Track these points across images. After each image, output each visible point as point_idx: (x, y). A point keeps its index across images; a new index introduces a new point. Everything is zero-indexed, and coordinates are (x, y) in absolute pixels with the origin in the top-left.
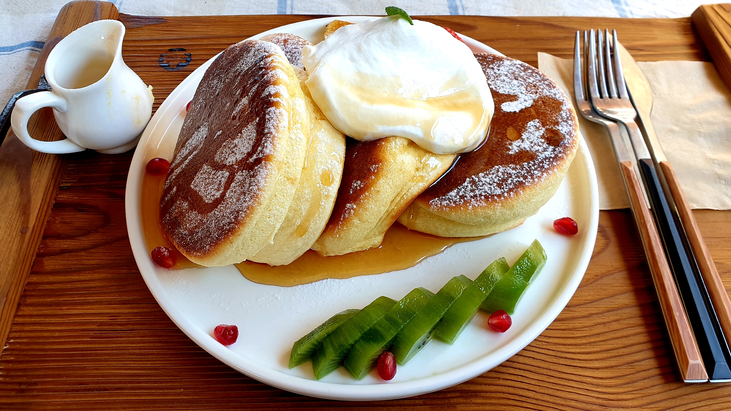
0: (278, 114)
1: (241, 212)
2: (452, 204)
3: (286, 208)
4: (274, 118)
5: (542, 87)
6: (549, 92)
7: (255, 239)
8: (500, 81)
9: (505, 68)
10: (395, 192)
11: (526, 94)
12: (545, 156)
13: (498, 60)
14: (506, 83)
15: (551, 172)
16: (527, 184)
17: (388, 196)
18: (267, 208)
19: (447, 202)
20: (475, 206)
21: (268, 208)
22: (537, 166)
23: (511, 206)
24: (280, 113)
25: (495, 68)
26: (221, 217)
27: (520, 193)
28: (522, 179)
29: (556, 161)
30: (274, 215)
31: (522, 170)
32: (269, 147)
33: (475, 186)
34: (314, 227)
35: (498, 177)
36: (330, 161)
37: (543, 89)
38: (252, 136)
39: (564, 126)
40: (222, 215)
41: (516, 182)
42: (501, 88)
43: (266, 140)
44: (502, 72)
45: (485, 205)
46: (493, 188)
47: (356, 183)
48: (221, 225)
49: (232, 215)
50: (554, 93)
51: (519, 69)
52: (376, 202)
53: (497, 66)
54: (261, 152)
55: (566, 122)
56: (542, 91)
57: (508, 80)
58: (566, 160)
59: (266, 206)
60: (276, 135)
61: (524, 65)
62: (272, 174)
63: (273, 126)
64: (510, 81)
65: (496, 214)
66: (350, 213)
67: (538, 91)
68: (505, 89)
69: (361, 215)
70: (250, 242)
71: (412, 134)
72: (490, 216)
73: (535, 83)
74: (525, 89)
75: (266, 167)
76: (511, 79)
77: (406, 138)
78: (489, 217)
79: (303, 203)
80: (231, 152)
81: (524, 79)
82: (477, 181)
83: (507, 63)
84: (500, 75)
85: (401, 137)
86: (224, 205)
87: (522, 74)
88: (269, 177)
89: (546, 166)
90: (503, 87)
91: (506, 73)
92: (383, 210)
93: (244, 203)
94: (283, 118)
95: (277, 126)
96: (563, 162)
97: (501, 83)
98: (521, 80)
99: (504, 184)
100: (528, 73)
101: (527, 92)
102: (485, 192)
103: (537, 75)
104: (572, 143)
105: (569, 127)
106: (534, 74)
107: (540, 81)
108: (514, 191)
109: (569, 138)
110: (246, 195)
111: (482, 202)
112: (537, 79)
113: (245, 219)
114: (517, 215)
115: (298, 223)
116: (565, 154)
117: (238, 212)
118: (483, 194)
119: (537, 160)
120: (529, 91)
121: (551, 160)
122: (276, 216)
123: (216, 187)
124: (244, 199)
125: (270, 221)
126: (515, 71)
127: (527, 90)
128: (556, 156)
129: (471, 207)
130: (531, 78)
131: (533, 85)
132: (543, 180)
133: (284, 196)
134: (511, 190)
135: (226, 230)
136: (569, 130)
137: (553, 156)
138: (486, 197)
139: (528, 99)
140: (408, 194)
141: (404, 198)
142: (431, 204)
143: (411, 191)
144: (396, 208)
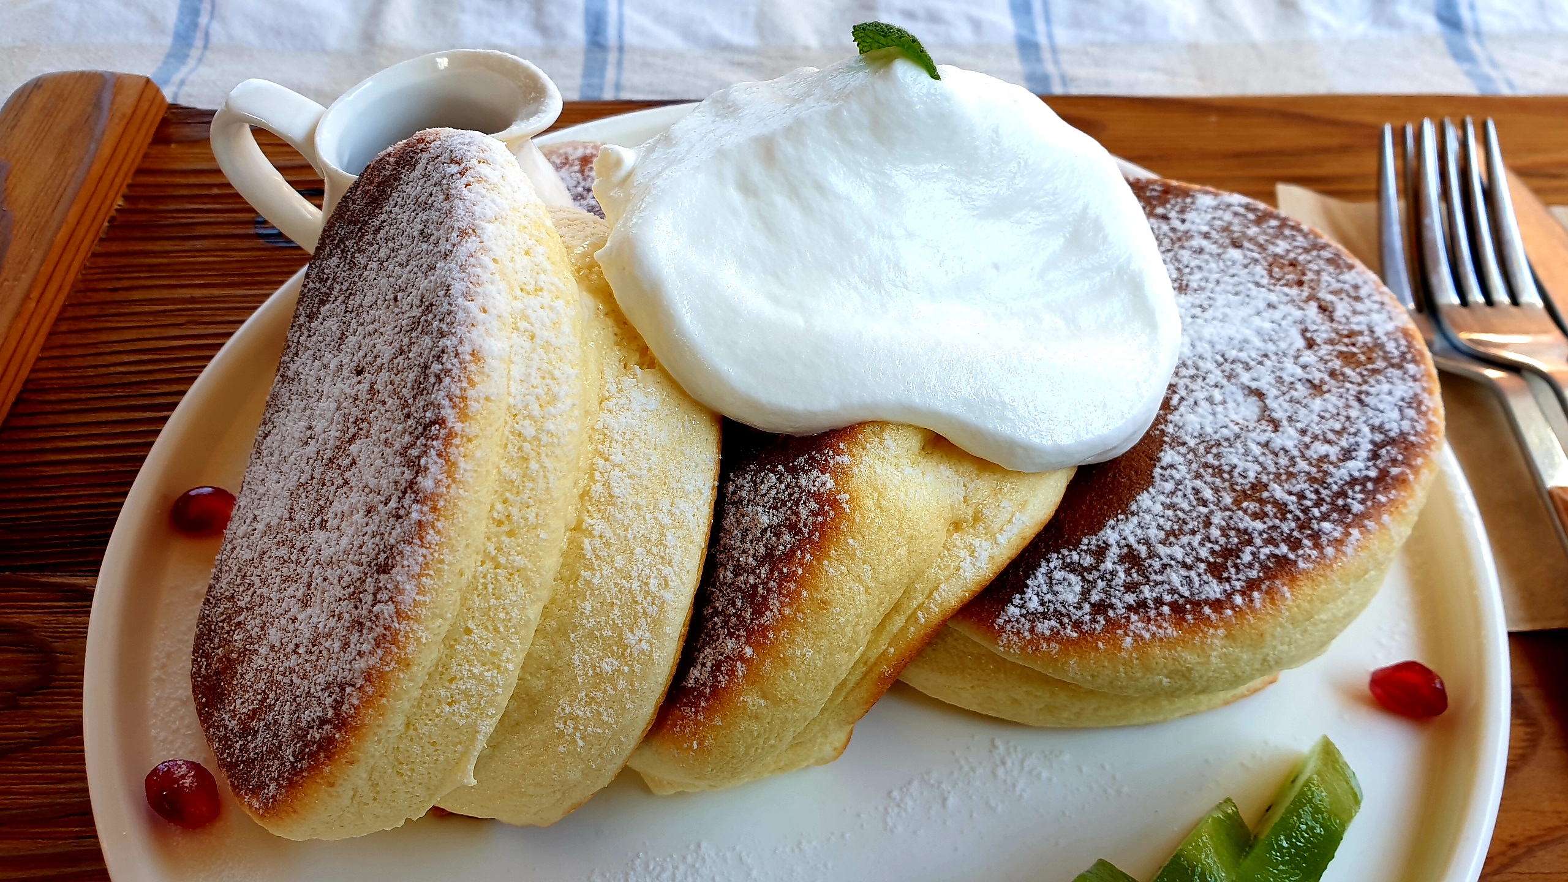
0: (468, 358)
1: (348, 690)
2: (1068, 631)
3: (506, 669)
4: (455, 371)
5: (1315, 267)
6: (1339, 281)
7: (412, 770)
8: (1190, 252)
9: (1199, 214)
10: (881, 603)
11: (1271, 287)
12: (1351, 475)
13: (1177, 196)
14: (1207, 257)
15: (1372, 524)
16: (1301, 564)
17: (859, 616)
18: (442, 674)
19: (1053, 623)
20: (1141, 637)
21: (441, 671)
22: (1329, 507)
23: (1255, 637)
24: (473, 354)
25: (1173, 215)
26: (304, 695)
27: (1283, 596)
28: (1284, 549)
29: (1385, 489)
30: (467, 694)
31: (1284, 519)
32: (433, 469)
33: (1137, 572)
34: (616, 723)
35: (1210, 542)
36: (665, 504)
37: (1318, 273)
38: (393, 431)
39: (1395, 380)
40: (307, 689)
41: (1268, 557)
42: (1196, 270)
43: (425, 445)
44: (1194, 227)
45: (1175, 633)
46: (1196, 579)
47: (754, 573)
48: (304, 724)
49: (329, 696)
50: (1353, 283)
51: (1241, 218)
52: (817, 636)
53: (1177, 208)
54: (412, 488)
55: (1400, 367)
56: (1315, 277)
57: (1214, 249)
58: (1417, 487)
59: (437, 666)
60: (458, 427)
61: (1253, 207)
62: (442, 562)
63: (451, 400)
64: (1220, 251)
65: (1208, 662)
66: (733, 671)
67: (1305, 278)
68: (1207, 275)
69: (768, 679)
70: (398, 779)
71: (937, 415)
72: (1189, 670)
73: (1292, 255)
74: (1265, 273)
75: (421, 539)
76: (1222, 246)
77: (915, 427)
78: (1186, 674)
79: (577, 644)
80: (341, 482)
81: (1261, 246)
82: (1144, 554)
83: (1205, 201)
84: (1187, 235)
85: (899, 425)
86: (314, 658)
87: (1253, 231)
88: (431, 573)
89: (1357, 508)
90: (1200, 268)
91: (1205, 229)
92: (845, 662)
93: (357, 658)
94: (486, 369)
95: (463, 399)
96: (1405, 491)
97: (1194, 256)
98: (1251, 246)
99: (1229, 564)
100: (1270, 227)
101: (1273, 281)
102: (1173, 591)
103: (1294, 233)
104: (1428, 432)
105: (1411, 384)
106: (1287, 232)
107: (1307, 251)
108: (1264, 587)
109: (1416, 417)
110: (365, 631)
111: (1165, 625)
112: (1295, 244)
113: (363, 710)
114: (1272, 663)
115: (564, 710)
116: (1410, 466)
117: (342, 687)
118: (1167, 598)
119: (1325, 488)
120: (1279, 280)
121: (1370, 486)
122: (473, 696)
123: (299, 594)
124: (358, 645)
125: (453, 713)
126: (1230, 224)
127: (1271, 276)
128: (1384, 474)
129: (1129, 640)
130: (1279, 242)
131: (1286, 262)
132: (1349, 550)
133: (496, 630)
134: (1252, 585)
135: (314, 743)
136: (1411, 393)
137: (1373, 473)
138: (1176, 607)
139: (1280, 302)
140: (932, 605)
141: (917, 619)
142: (1002, 629)
143: (940, 596)
144: (892, 650)
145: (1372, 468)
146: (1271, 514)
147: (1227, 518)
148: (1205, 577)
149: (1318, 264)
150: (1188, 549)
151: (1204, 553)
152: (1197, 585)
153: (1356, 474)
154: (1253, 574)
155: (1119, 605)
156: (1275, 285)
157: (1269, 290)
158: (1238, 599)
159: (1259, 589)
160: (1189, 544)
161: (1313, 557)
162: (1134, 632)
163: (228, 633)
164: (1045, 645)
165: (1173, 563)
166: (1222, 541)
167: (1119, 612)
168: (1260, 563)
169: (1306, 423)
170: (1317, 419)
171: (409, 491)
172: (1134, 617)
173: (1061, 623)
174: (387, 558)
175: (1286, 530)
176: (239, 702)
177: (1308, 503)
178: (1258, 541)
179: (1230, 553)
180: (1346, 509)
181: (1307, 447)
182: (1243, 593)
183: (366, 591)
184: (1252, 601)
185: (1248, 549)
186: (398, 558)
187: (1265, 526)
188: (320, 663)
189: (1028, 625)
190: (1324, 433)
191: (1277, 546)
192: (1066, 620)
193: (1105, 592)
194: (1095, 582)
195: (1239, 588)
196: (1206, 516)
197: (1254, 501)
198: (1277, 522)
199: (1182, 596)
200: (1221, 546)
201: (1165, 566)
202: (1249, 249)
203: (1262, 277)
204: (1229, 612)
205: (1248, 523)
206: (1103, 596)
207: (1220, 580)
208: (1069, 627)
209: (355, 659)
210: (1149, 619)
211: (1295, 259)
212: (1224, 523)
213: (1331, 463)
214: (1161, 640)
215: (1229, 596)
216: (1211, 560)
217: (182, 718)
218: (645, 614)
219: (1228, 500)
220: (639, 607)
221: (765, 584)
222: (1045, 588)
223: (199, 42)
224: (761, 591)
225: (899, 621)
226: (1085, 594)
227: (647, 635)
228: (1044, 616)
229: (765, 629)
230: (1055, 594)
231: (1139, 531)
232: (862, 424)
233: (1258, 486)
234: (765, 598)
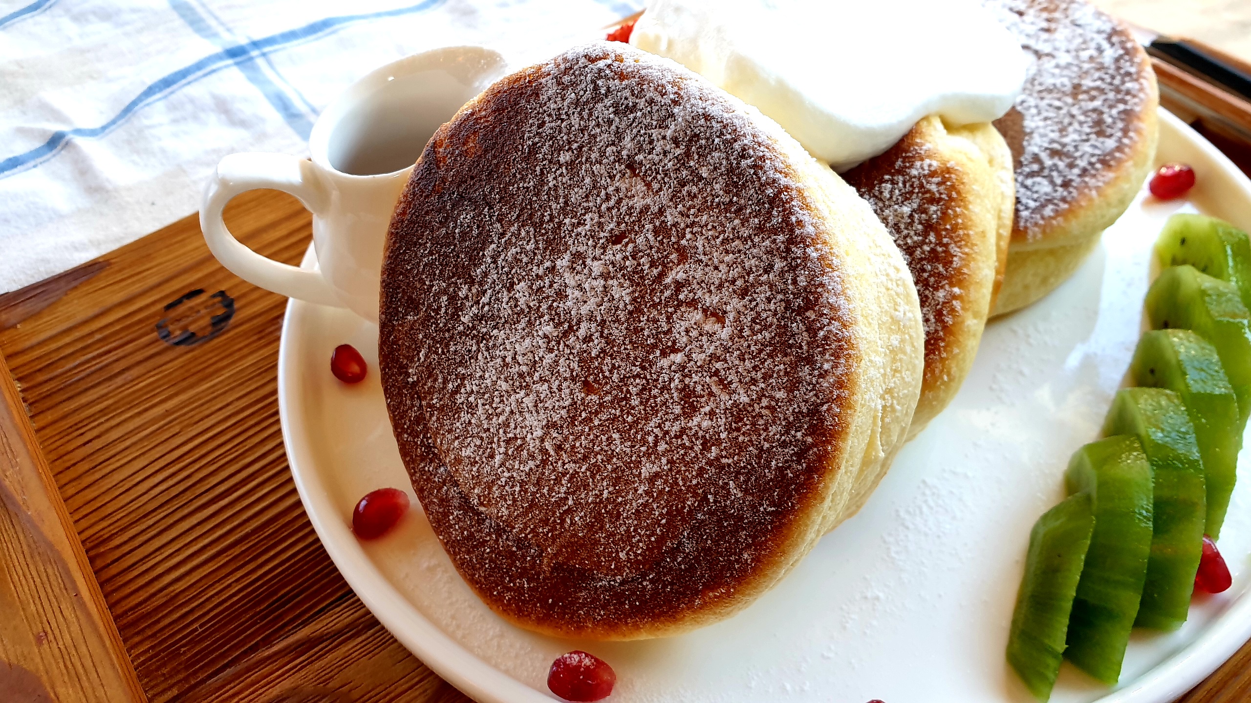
2: (1062, 206)
16: (1136, 109)
66: (953, 310)
82: (1059, 148)
99: (1104, 128)
102: (1093, 155)
108: (1131, 129)
111: (1104, 173)
119: (1108, 70)
129: (1094, 192)
138: (1104, 162)
142: (1026, 228)
145: (1117, 50)
146: (1097, 95)
147: (1079, 109)
148: (1100, 140)
150: (1077, 133)
151: (1088, 130)
152: (1100, 146)
153: (1114, 56)
160: (1075, 130)
161: (1136, 104)
162: (1093, 186)
164: (1056, 222)
165: (1078, 143)
166: (1089, 119)
167: (1077, 181)
168: (1118, 119)
169: (1064, 47)
170: (1067, 42)
171: (792, 246)
173: (1054, 204)
174: (805, 298)
175: (1112, 97)
177: (1108, 80)
178: (1106, 110)
179: (1099, 123)
181: (1078, 56)
182: (1125, 137)
183: (793, 335)
184: (1132, 138)
185: (1105, 116)
186: (819, 290)
187: (1101, 101)
188: (761, 423)
190: (1078, 47)
191: (1116, 107)
193: (1061, 176)
194: (1050, 174)
195: (1120, 136)
196: (1068, 113)
197: (1082, 94)
198: (1104, 96)
199: (1099, 155)
200: (1091, 122)
201: (1076, 147)
204: (1127, 150)
205: (1091, 105)
207: (1108, 137)
208: (1060, 204)
210: (1095, 175)
212: (1080, 112)
213: (1097, 58)
214: (1108, 182)
215: (1120, 142)
216: (1094, 131)
218: (897, 294)
220: (892, 292)
222: (1029, 193)
224: (940, 249)
226: (1052, 182)
227: (907, 308)
228: (1043, 206)
229: (959, 270)
230: (1036, 192)
231: (1044, 139)
232: (918, 123)
234: (946, 251)
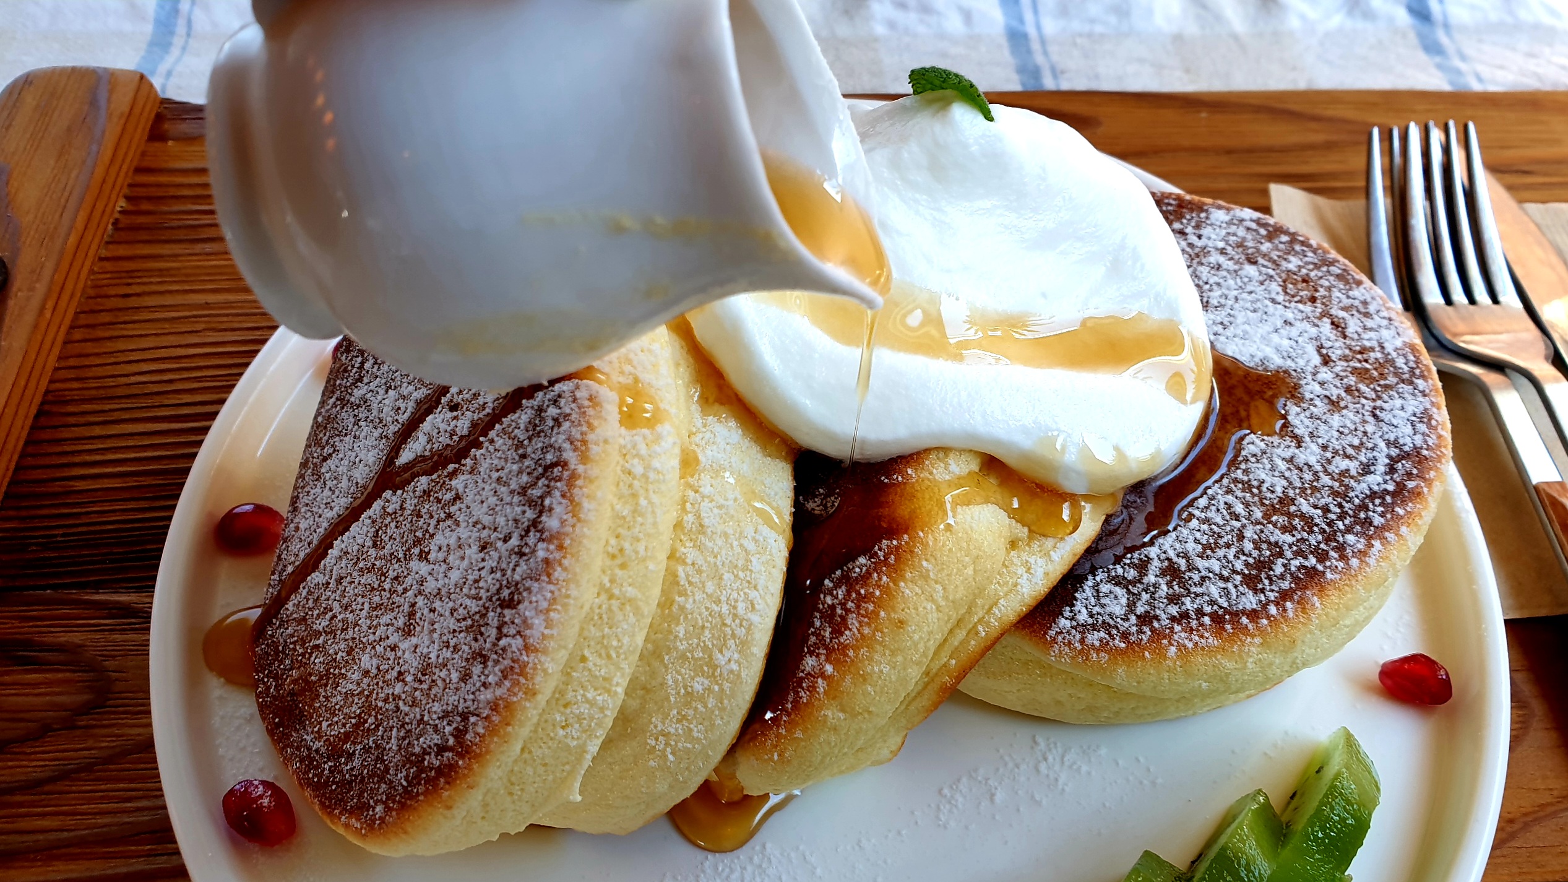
0: (586, 403)
1: (472, 719)
2: (1117, 642)
3: (616, 693)
4: (574, 416)
5: (1327, 284)
6: (1348, 297)
7: (522, 790)
8: (1208, 268)
9: (1214, 229)
10: (949, 620)
11: (1287, 304)
12: (1371, 489)
13: (1192, 210)
14: (1225, 273)
15: (1392, 535)
16: (1329, 575)
17: (930, 633)
18: (558, 699)
19: (1102, 634)
20: (1185, 646)
21: (560, 700)
22: (1352, 519)
23: (1287, 644)
24: (590, 399)
25: (1189, 230)
26: (415, 722)
27: (1313, 605)
28: (1312, 561)
29: (1402, 502)
30: (579, 718)
31: (1311, 532)
32: (558, 509)
33: (1178, 584)
34: (705, 738)
35: (1244, 554)
36: (749, 531)
37: (1329, 289)
38: (506, 471)
39: (1406, 395)
40: (418, 717)
41: (1299, 569)
42: (1215, 287)
43: (548, 486)
44: (1210, 244)
45: (1216, 642)
46: (1233, 591)
47: (832, 595)
48: (417, 750)
49: (448, 724)
50: (1362, 298)
51: (1254, 233)
52: (893, 653)
53: (1193, 224)
54: (535, 527)
55: (1411, 383)
56: (1327, 294)
57: (1230, 265)
58: (1430, 499)
59: (554, 692)
60: (581, 469)
61: (1264, 221)
62: (568, 596)
63: (572, 443)
64: (1236, 267)
65: (1245, 667)
66: (814, 688)
67: (1317, 295)
68: (1226, 292)
69: (848, 694)
70: (509, 799)
71: (999, 442)
72: (1227, 675)
73: (1304, 271)
74: (1280, 289)
75: (549, 575)
76: (1237, 262)
77: (976, 452)
78: (1224, 679)
79: (670, 665)
80: (443, 516)
81: (1274, 262)
82: (1183, 568)
83: (1219, 216)
84: (1205, 251)
85: (962, 451)
86: (425, 686)
87: (1266, 247)
88: (559, 607)
89: (1378, 520)
90: (1218, 284)
91: (1221, 245)
92: (915, 674)
93: (482, 689)
94: (603, 414)
95: (584, 442)
96: (1420, 503)
97: (1212, 272)
98: (1266, 263)
99: (1263, 575)
100: (1281, 243)
101: (1287, 298)
102: (1212, 602)
103: (1305, 248)
104: (1439, 446)
105: (1421, 399)
106: (1298, 248)
107: (1317, 267)
108: (1296, 597)
109: (1427, 431)
110: (490, 664)
111: (1206, 634)
112: (1307, 259)
113: (488, 739)
114: (1300, 665)
115: (656, 727)
116: (1424, 479)
117: (465, 716)
118: (1208, 609)
119: (1348, 502)
120: (1293, 296)
121: (1388, 499)
122: (585, 719)
123: (400, 623)
124: (483, 677)
125: (566, 737)
126: (1244, 239)
127: (1286, 293)
128: (1400, 487)
129: (1173, 649)
130: (1291, 258)
131: (1299, 279)
132: (1372, 561)
133: (609, 657)
134: (1285, 595)
135: (431, 769)
136: (1421, 408)
137: (1391, 487)
138: (1216, 619)
139: (1295, 319)
140: (992, 620)
141: (977, 633)
142: (1054, 640)
143: (1000, 611)
144: (954, 662)
145: (1390, 482)
146: (1299, 527)
147: (1258, 532)
148: (1241, 589)
149: (1327, 280)
150: (1224, 561)
151: (1239, 565)
152: (1234, 597)
153: (1376, 488)
154: (1285, 585)
155: (1163, 616)
156: (1290, 302)
157: (1285, 307)
158: (1273, 610)
159: (1291, 599)
160: (1225, 557)
161: (1340, 568)
162: (1178, 642)
163: (303, 655)
164: (1095, 655)
165: (1211, 575)
166: (1255, 553)
167: (1164, 623)
168: (1291, 574)
169: (1327, 438)
170: (1336, 434)
171: (532, 529)
172: (1177, 628)
173: (1110, 634)
174: (512, 593)
175: (1314, 542)
176: (325, 724)
177: (1334, 517)
178: (1288, 554)
179: (1263, 565)
180: (1368, 522)
181: (1329, 462)
182: (1277, 604)
183: (488, 624)
184: (1285, 610)
185: (1280, 561)
186: (525, 594)
187: (1295, 539)
188: (433, 692)
189: (1078, 636)
190: (1344, 449)
191: (1306, 558)
192: (1114, 632)
193: (1150, 604)
194: (1140, 594)
195: (1273, 598)
196: (1239, 530)
197: (1282, 514)
198: (1305, 535)
199: (1221, 607)
200: (1255, 558)
201: (1203, 579)
202: (1264, 266)
203: (1278, 293)
204: (1265, 621)
205: (1278, 536)
206: (1147, 608)
207: (1256, 591)
208: (1118, 638)
209: (479, 690)
210: (1192, 630)
211: (1307, 275)
212: (1256, 537)
213: (1352, 477)
214: (1203, 649)
215: (1265, 606)
216: (1247, 572)
217: (248, 736)
218: (733, 636)
219: (1258, 514)
220: (728, 630)
221: (843, 605)
222: (1093, 601)
223: (181, 28)
224: (839, 611)
225: (961, 634)
226: (1131, 606)
227: (736, 656)
228: (1094, 627)
229: (844, 648)
230: (1103, 606)
231: (1178, 546)
232: (927, 451)
233: (1286, 501)
234: (844, 619)
